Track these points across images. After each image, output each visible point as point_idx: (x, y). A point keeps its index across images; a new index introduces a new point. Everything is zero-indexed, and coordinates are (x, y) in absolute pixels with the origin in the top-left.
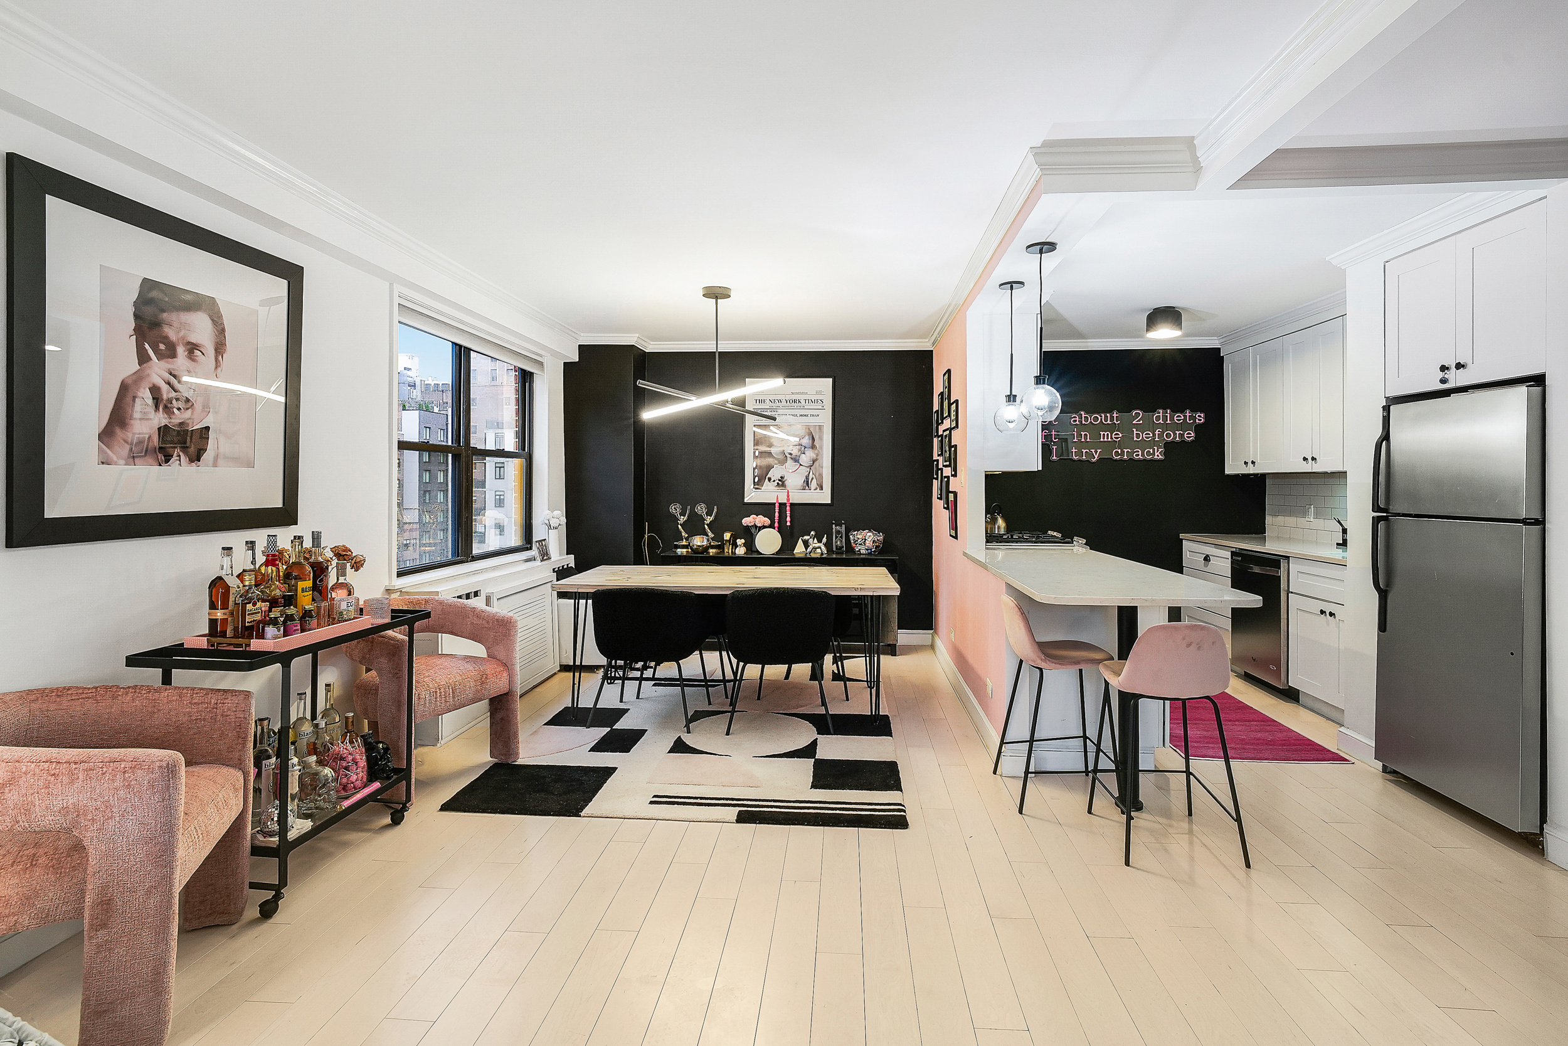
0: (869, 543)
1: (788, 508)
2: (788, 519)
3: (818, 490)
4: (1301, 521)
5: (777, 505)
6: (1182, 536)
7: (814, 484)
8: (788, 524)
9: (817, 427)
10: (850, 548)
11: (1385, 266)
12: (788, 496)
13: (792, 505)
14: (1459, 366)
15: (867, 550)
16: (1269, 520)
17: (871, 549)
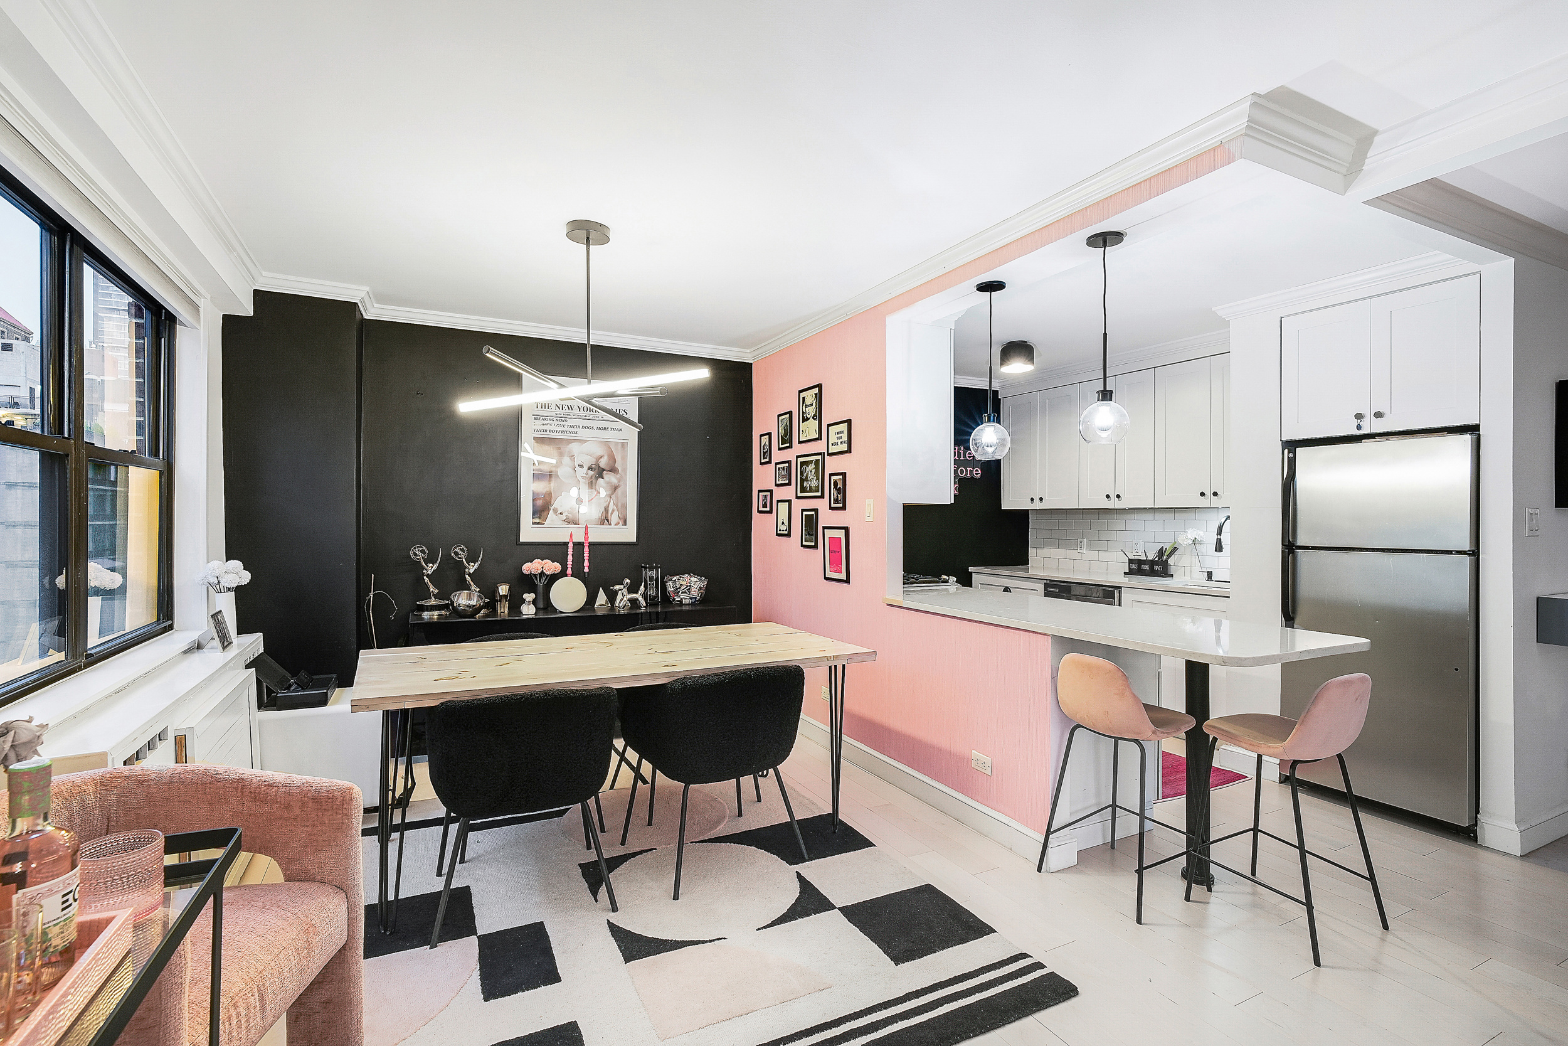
0: (695, 591)
1: (586, 549)
2: (586, 563)
3: (620, 525)
4: (1072, 553)
5: (571, 545)
6: (971, 569)
7: (614, 518)
8: (586, 570)
9: (620, 445)
10: (666, 599)
11: (1281, 321)
12: (586, 533)
13: (591, 545)
14: (1378, 415)
15: (691, 598)
16: (1032, 552)
17: (696, 598)
